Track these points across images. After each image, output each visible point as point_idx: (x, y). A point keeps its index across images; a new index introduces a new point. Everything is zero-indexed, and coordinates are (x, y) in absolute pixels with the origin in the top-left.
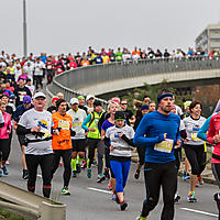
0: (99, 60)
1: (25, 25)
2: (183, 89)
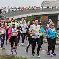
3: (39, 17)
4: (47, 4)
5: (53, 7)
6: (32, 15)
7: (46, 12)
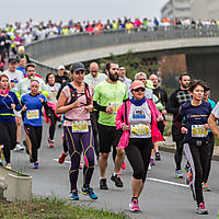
2: (149, 59)
3: (155, 59)
4: (182, 10)
5: (193, 22)
6: (126, 52)
7: (180, 41)
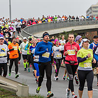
0: (46, 21)
1: (10, 6)
